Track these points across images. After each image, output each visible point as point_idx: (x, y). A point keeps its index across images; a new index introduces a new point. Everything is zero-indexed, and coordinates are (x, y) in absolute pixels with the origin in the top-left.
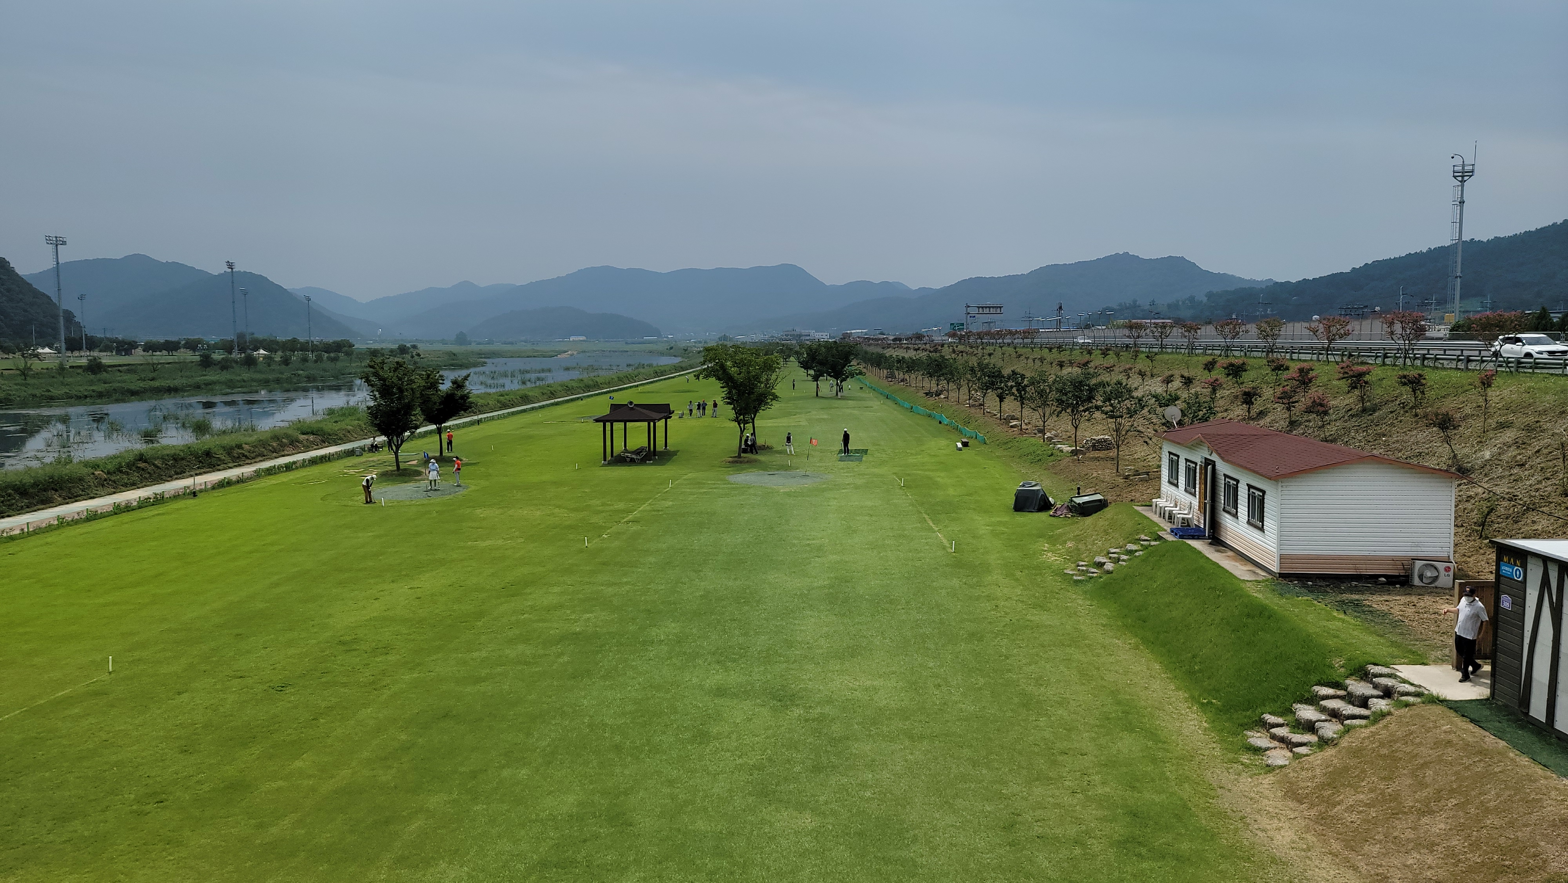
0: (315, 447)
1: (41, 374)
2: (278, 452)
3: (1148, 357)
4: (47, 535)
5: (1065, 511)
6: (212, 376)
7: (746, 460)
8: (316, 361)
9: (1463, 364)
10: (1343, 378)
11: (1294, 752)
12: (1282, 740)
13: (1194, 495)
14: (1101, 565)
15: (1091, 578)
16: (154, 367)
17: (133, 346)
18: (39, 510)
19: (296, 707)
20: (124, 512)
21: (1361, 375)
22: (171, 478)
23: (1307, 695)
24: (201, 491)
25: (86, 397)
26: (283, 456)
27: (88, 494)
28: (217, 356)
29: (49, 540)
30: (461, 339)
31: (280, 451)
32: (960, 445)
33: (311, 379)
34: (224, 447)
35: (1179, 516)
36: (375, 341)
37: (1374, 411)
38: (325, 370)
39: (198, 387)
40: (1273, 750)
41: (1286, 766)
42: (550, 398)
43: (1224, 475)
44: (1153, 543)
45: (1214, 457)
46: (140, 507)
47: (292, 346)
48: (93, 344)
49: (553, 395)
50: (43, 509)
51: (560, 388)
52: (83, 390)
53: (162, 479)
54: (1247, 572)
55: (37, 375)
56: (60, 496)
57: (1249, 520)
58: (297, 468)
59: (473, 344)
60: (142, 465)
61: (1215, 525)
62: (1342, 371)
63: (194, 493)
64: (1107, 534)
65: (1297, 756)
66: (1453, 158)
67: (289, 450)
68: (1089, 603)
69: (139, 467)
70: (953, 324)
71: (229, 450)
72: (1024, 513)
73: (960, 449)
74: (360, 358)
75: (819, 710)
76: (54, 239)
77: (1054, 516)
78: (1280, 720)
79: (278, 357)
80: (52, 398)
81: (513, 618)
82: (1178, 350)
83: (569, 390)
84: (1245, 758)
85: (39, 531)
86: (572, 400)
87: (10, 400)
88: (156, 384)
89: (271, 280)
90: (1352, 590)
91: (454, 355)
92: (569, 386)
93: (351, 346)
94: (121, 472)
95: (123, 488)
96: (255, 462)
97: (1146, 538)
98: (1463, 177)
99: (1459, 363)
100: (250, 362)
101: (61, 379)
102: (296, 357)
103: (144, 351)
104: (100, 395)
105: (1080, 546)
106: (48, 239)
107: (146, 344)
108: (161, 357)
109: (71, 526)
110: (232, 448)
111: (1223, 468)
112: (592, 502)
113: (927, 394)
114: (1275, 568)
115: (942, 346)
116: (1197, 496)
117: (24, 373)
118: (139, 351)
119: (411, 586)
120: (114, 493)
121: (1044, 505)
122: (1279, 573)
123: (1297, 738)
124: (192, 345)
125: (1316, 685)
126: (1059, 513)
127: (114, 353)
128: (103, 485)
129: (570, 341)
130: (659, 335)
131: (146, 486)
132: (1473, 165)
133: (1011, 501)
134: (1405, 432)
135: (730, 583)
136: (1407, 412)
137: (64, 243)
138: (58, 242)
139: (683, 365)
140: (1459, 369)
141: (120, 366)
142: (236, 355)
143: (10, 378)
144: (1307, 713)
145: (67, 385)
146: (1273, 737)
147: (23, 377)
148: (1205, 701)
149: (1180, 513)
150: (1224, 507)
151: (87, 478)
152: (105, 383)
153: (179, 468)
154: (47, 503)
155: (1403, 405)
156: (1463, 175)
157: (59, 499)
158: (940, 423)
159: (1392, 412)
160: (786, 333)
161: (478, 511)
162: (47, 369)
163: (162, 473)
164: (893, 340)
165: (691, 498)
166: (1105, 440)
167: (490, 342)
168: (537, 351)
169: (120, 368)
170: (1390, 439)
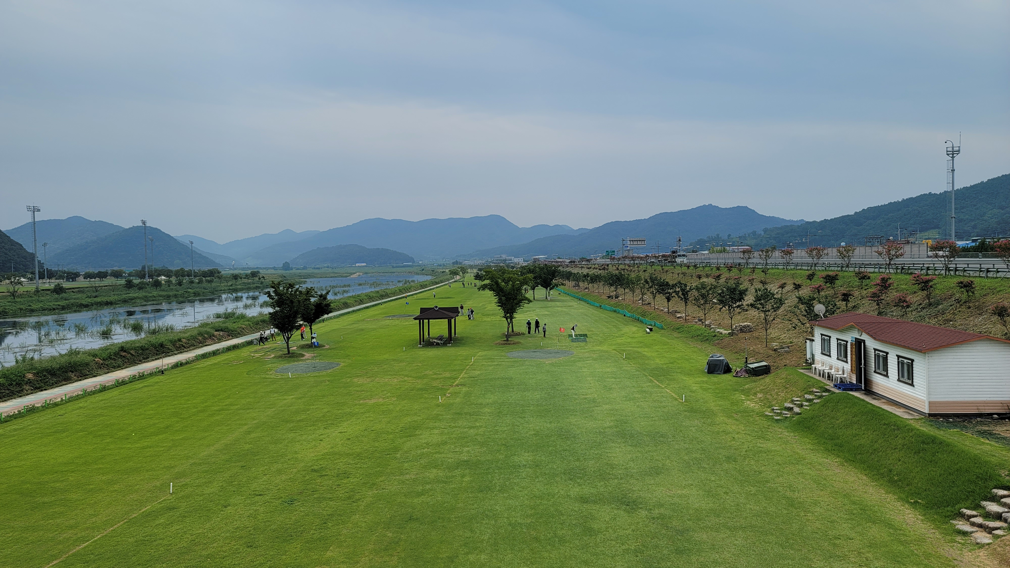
0: (224, 340)
1: (23, 294)
2: (202, 343)
3: (763, 271)
4: (77, 402)
5: (744, 373)
6: (133, 294)
7: (512, 342)
8: (199, 283)
9: (984, 274)
10: (915, 284)
11: (994, 534)
12: (980, 526)
13: (847, 362)
14: (790, 409)
15: (786, 417)
16: (96, 289)
17: (77, 275)
18: (64, 385)
19: (308, 515)
20: (122, 385)
21: (928, 281)
22: (140, 362)
23: (989, 495)
24: (165, 370)
25: (54, 309)
26: (206, 346)
27: (92, 374)
28: (136, 281)
29: (81, 405)
30: (286, 266)
31: (204, 342)
32: (648, 330)
33: (196, 294)
34: (170, 341)
35: (837, 376)
36: (230, 269)
37: (938, 305)
38: (205, 289)
39: (125, 301)
40: (976, 533)
41: (992, 543)
42: (360, 304)
43: (874, 349)
44: (824, 394)
45: (864, 337)
46: (131, 382)
47: (181, 273)
48: (51, 275)
49: (361, 302)
50: (66, 384)
51: (366, 298)
52: (52, 304)
53: (135, 363)
54: (904, 413)
55: (21, 296)
56: (75, 376)
57: (899, 378)
58: (219, 354)
59: (294, 270)
60: (123, 354)
61: (868, 382)
62: (915, 279)
63: (162, 371)
64: (787, 388)
65: (998, 537)
66: (946, 142)
67: (209, 342)
68: (792, 434)
69: (122, 355)
70: (608, 251)
71: (173, 342)
72: (714, 375)
73: (649, 333)
74: (226, 280)
75: (657, 511)
76: (32, 208)
77: (737, 377)
78: (974, 513)
79: (173, 279)
80: (32, 311)
81: (419, 452)
82: (776, 267)
83: (371, 299)
84: (959, 538)
85: (72, 399)
86: (376, 305)
87: (6, 312)
88: (98, 300)
89: (163, 231)
90: (981, 423)
91: (285, 277)
92: (371, 295)
93: (219, 272)
94: (111, 358)
95: (113, 369)
96: (190, 350)
97: (817, 390)
98: (953, 154)
99: (981, 273)
100: (157, 284)
101: (37, 298)
102: (186, 280)
103: (84, 278)
104: (63, 308)
105: (768, 397)
106: (29, 208)
107: (86, 274)
108: (96, 282)
109: (91, 395)
110: (175, 341)
111: (871, 344)
112: (427, 372)
113: (609, 297)
114: (927, 411)
115: (608, 265)
116: (849, 363)
117: (13, 294)
118: (81, 278)
119: (340, 431)
120: (108, 373)
121: (727, 370)
122: (929, 414)
123: (992, 524)
124: (117, 275)
125: (994, 488)
126: (740, 374)
127: (65, 280)
128: (101, 368)
129: (356, 267)
130: (414, 262)
131: (126, 367)
132: (959, 147)
133: (705, 366)
134: (965, 318)
135: (548, 425)
136: (961, 305)
137: (39, 210)
138: (35, 210)
139: (437, 280)
140: (982, 277)
141: (73, 288)
142: (147, 280)
143: (5, 297)
144: (993, 507)
145: (42, 302)
146: (973, 524)
147: (13, 298)
148: (912, 501)
149: (838, 375)
150: (875, 370)
151: (92, 364)
152: (65, 300)
153: (145, 355)
154: (68, 380)
155: (958, 301)
156: (953, 153)
157: (75, 378)
158: (625, 316)
159: (951, 306)
160: (496, 259)
161: (356, 380)
162: (27, 292)
163: (135, 359)
164: (569, 262)
165: (491, 368)
166: (748, 326)
167: (305, 268)
168: (336, 273)
169: (73, 290)
170: (956, 323)
